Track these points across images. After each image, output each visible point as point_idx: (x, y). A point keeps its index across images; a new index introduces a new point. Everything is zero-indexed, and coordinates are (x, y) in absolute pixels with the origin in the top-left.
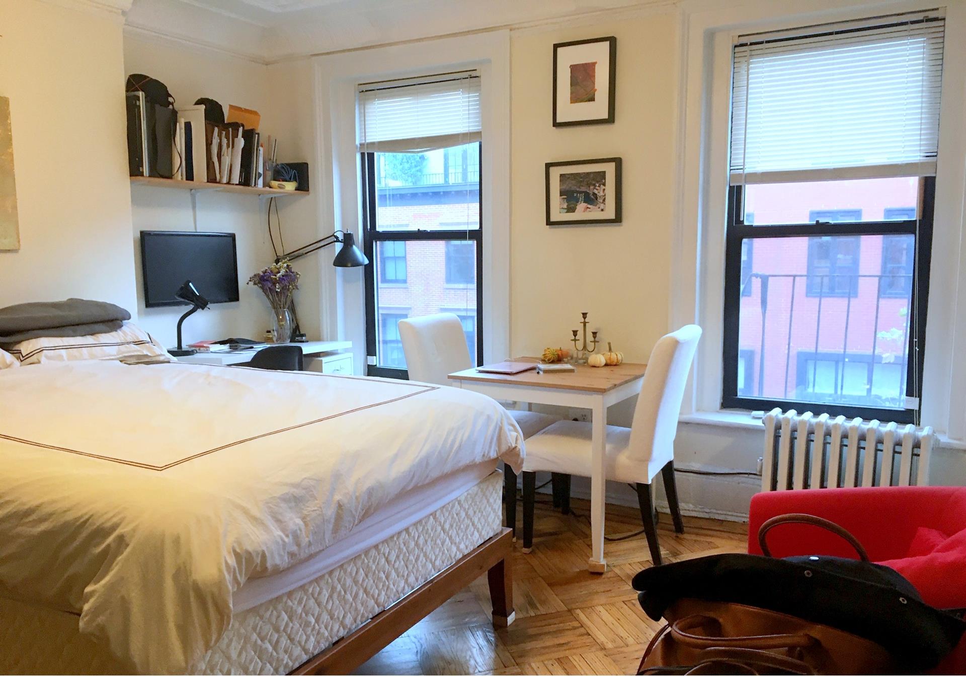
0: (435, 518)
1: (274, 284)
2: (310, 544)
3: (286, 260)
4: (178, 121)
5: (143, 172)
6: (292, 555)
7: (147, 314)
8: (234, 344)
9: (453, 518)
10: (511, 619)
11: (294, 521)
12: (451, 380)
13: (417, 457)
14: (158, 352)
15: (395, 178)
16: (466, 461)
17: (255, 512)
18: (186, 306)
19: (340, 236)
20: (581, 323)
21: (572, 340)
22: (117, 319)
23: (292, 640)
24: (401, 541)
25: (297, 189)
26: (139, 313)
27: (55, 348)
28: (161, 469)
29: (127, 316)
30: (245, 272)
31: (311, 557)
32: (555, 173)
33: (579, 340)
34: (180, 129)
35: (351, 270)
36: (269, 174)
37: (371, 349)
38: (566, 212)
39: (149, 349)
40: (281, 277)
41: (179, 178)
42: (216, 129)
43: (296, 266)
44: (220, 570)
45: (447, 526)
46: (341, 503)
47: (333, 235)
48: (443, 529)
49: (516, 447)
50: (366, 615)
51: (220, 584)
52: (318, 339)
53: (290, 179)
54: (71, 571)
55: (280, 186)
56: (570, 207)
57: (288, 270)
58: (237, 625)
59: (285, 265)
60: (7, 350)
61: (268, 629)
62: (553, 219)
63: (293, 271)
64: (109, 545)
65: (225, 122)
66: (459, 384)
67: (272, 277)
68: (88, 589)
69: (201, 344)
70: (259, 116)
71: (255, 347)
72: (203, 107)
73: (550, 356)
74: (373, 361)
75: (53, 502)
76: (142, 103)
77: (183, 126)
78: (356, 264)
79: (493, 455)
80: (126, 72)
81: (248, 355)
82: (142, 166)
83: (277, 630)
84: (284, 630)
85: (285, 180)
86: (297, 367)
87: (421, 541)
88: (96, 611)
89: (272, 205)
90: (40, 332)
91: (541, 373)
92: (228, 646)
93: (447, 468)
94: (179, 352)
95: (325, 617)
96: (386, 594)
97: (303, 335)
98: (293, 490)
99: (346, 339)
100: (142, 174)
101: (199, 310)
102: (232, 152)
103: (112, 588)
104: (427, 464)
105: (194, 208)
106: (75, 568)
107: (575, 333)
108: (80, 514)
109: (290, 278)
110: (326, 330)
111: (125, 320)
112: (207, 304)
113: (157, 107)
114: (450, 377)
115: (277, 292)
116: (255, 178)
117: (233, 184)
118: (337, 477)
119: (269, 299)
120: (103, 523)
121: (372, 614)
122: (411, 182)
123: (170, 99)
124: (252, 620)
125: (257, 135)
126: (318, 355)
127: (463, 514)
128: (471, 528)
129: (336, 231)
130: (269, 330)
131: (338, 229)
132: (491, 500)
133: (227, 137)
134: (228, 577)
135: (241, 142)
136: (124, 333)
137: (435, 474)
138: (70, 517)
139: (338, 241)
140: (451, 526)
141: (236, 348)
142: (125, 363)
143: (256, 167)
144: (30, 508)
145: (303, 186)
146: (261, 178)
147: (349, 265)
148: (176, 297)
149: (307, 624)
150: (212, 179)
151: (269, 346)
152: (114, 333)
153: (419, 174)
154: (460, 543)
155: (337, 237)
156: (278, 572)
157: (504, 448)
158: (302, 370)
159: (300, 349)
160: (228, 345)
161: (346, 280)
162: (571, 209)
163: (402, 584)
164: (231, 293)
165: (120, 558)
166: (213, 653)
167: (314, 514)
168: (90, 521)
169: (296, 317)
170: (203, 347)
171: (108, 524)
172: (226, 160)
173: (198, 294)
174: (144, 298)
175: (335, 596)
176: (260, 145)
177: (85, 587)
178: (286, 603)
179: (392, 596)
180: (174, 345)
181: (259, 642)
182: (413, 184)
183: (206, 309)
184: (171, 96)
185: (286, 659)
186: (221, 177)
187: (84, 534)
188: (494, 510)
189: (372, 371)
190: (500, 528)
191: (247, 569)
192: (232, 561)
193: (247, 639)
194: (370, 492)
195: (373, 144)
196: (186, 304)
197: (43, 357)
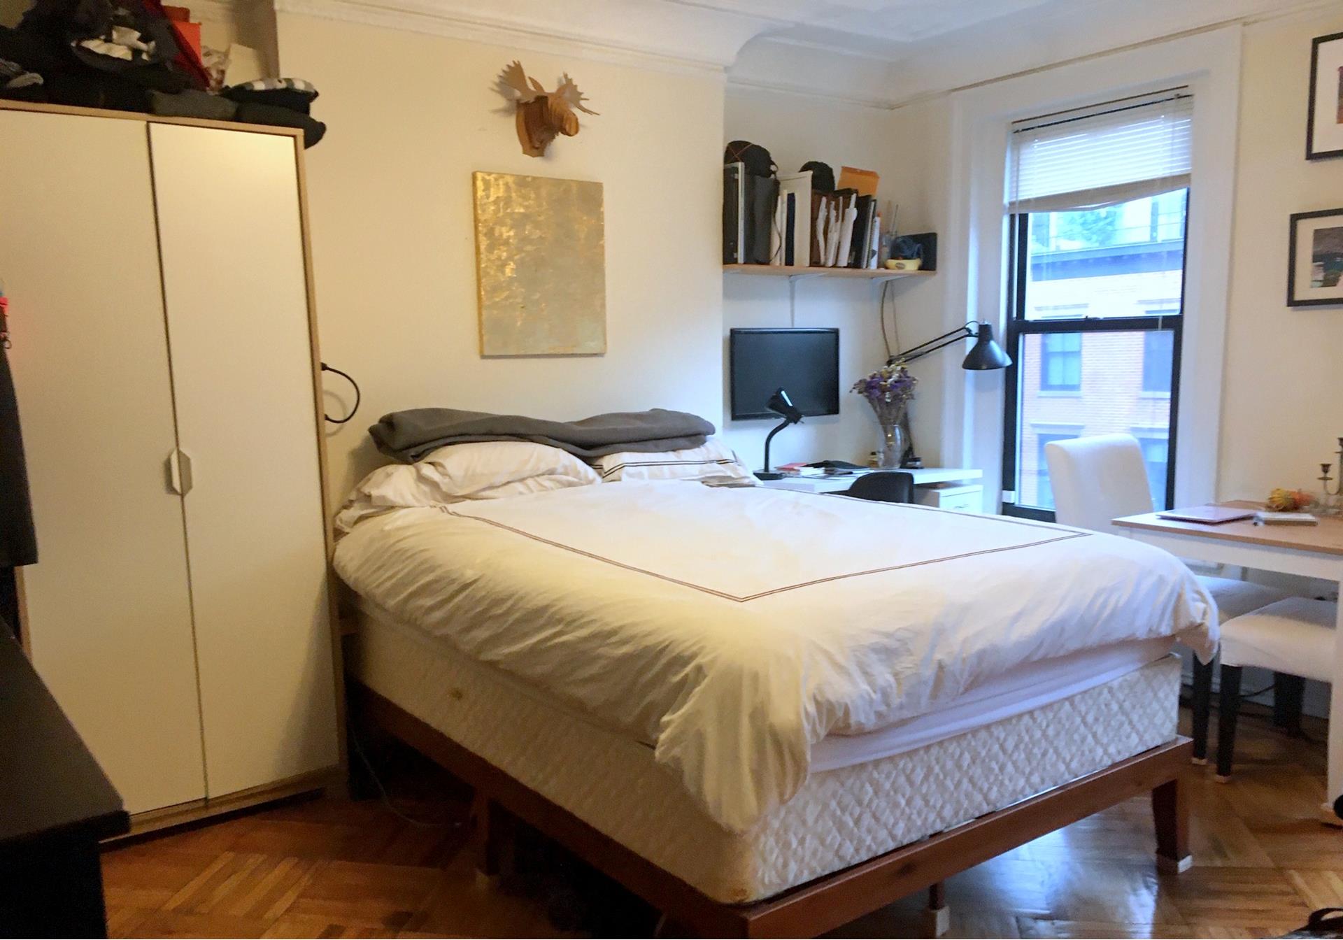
0: (1072, 704)
1: (884, 392)
2: (901, 707)
3: (901, 361)
4: (780, 193)
5: (736, 259)
6: (879, 715)
7: (732, 428)
8: (830, 467)
9: (1099, 708)
10: (1184, 864)
11: (884, 676)
12: (1117, 527)
13: (1048, 619)
14: (743, 473)
15: (1071, 238)
16: (1121, 634)
17: (841, 659)
18: (777, 420)
19: (974, 328)
20: (1337, 453)
21: (1320, 479)
22: (699, 434)
23: (877, 819)
24: (1022, 728)
25: (920, 268)
26: (724, 427)
27: (636, 465)
28: (743, 600)
29: (711, 430)
30: (848, 377)
31: (903, 723)
32: (1307, 229)
33: (1331, 479)
34: (782, 203)
35: (985, 374)
36: (886, 250)
37: (1008, 481)
38: (1322, 286)
39: (734, 470)
40: (893, 383)
41: (778, 263)
42: (824, 200)
43: (913, 369)
44: (798, 714)
45: (1090, 719)
46: (943, 664)
47: (964, 328)
48: (1084, 722)
49: (1201, 625)
50: (971, 811)
51: (798, 731)
52: (936, 465)
53: (912, 256)
54: (648, 699)
55: (899, 266)
56: (1328, 277)
57: (902, 375)
58: (814, 786)
59: (899, 368)
60: (590, 465)
61: (849, 800)
62: (1298, 296)
63: (909, 375)
64: (687, 675)
65: (836, 189)
66: (1128, 532)
67: (881, 383)
68: (665, 719)
69: (791, 467)
70: (878, 178)
71: (854, 472)
72: (810, 173)
73: (1279, 501)
74: (1011, 497)
75: (634, 625)
76: (740, 176)
77: (785, 199)
78: (994, 365)
79: (1165, 630)
80: (725, 138)
81: (848, 481)
82: (737, 251)
83: (860, 803)
84: (869, 805)
85: (906, 258)
86: (906, 498)
87: (1051, 732)
88: (673, 741)
89: (888, 291)
90: (622, 446)
91: (1261, 524)
92: (804, 808)
93: (1093, 639)
94: (765, 475)
95: (919, 802)
96: (998, 791)
97: (916, 460)
98: (885, 641)
99: (975, 466)
100: (735, 261)
101: (791, 425)
102: (841, 228)
103: (688, 720)
104: (1063, 630)
105: (792, 298)
106: (655, 695)
107: (1326, 468)
108: (661, 639)
109: (905, 384)
110: (947, 453)
111: (709, 434)
112: (801, 417)
113: (759, 179)
114: (1116, 523)
115: (887, 403)
116: (868, 257)
117: (840, 267)
118: (940, 632)
119: (876, 411)
120: (683, 651)
121: (980, 812)
122: (1096, 241)
123: (773, 168)
124: (832, 785)
125: (873, 203)
126: (934, 486)
127: (1115, 707)
128: (1127, 727)
129: (968, 321)
130: (873, 451)
131: (972, 320)
132: (1161, 695)
133: (837, 208)
134: (807, 727)
135: (853, 213)
136: (707, 449)
137: (1074, 645)
138: (650, 641)
139: (970, 335)
140: (1096, 720)
141: (831, 472)
142: (708, 485)
143: (870, 243)
144: (612, 629)
145: (929, 264)
146: (875, 258)
147: (984, 367)
148: (765, 408)
149: (896, 805)
150: (815, 262)
151: (872, 471)
152: (696, 450)
153: (1110, 228)
154: (1108, 744)
155: (969, 330)
156: (862, 734)
157: (1183, 623)
158: (913, 503)
159: (911, 477)
160: (823, 468)
161: (978, 387)
162: (1329, 282)
163: (1022, 782)
164: (830, 404)
165: (697, 689)
166: (788, 812)
167: (909, 672)
168: (669, 647)
169: (909, 436)
170: (793, 469)
171: (687, 653)
172: (834, 237)
173: (790, 404)
174: (730, 411)
175: (932, 779)
176: (876, 215)
177: (663, 715)
178: (871, 774)
179: (1007, 795)
180: (760, 467)
181: (839, 813)
182: (1100, 243)
183: (799, 423)
184: (773, 164)
185: (868, 841)
186: (826, 259)
187: (663, 661)
188: (1164, 709)
189: (1008, 509)
190: (1174, 736)
191: (828, 722)
192: (812, 709)
193: (826, 806)
194: (981, 655)
195: (1028, 201)
196: (777, 417)
197: (623, 473)
